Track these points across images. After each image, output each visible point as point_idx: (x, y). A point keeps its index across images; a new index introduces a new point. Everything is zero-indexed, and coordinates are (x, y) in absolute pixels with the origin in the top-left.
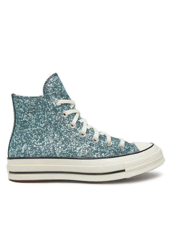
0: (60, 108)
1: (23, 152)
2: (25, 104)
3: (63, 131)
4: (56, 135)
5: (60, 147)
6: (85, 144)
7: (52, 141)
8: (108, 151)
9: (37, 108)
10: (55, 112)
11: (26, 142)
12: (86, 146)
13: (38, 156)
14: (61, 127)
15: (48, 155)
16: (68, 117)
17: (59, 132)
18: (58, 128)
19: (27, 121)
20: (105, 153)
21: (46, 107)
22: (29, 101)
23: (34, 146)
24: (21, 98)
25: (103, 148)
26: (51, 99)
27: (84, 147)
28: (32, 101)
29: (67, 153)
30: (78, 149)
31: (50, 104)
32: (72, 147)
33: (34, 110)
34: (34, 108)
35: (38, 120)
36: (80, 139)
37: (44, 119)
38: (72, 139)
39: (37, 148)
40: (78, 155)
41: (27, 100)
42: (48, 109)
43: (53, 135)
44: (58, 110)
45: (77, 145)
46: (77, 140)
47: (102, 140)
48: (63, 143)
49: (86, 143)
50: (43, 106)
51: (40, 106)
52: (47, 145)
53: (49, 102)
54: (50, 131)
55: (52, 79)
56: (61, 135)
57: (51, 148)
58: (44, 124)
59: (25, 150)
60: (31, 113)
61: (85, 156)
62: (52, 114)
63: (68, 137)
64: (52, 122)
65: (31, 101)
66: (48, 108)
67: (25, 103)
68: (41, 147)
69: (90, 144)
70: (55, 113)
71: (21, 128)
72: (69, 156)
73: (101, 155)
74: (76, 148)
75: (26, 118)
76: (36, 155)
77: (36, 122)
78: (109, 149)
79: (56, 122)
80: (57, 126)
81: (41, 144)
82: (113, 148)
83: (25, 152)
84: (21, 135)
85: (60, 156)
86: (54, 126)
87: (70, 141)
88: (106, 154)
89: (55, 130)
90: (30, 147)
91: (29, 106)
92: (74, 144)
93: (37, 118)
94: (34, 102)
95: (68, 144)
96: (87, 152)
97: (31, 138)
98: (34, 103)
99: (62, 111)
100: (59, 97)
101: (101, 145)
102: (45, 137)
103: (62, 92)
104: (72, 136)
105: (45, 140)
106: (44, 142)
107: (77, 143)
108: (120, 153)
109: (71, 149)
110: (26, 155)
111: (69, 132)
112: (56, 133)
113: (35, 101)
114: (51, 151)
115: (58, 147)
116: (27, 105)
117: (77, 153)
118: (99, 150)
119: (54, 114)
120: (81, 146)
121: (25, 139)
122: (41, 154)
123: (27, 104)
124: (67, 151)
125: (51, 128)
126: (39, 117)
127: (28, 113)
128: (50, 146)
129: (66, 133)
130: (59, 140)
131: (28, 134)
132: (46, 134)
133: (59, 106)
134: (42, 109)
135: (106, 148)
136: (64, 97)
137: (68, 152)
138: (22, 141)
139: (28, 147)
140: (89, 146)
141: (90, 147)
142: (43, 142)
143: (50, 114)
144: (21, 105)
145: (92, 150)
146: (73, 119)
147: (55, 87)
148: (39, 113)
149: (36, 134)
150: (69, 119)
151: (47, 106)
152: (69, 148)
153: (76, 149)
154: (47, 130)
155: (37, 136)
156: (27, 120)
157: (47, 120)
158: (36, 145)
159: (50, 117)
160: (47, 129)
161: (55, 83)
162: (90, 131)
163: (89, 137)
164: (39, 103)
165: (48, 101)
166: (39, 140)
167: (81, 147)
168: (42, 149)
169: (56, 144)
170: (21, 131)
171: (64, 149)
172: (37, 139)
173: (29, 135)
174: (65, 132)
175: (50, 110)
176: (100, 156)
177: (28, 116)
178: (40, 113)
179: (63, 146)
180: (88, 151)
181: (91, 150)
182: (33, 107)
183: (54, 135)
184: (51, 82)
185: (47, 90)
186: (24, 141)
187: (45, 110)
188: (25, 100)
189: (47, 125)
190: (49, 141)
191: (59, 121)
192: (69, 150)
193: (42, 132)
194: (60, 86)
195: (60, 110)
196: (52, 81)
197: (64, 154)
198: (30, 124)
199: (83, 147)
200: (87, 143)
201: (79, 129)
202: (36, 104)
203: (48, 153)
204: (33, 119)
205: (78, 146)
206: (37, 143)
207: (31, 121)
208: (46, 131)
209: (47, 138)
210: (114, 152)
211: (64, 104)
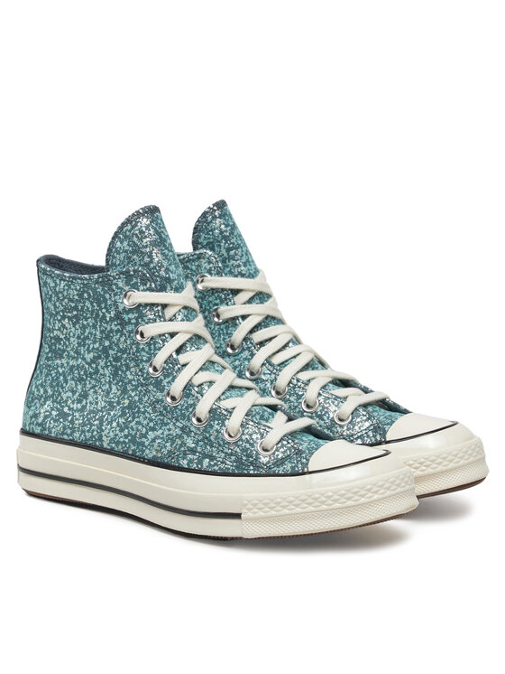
0: (131, 316)
1: (40, 420)
2: (57, 294)
3: (130, 381)
4: (114, 387)
5: (114, 424)
6: (171, 426)
7: (103, 404)
8: (223, 455)
9: (83, 307)
10: (120, 324)
11: (52, 396)
12: (171, 432)
13: (65, 437)
14: (128, 368)
15: (86, 439)
16: (148, 344)
17: (123, 381)
18: (122, 371)
19: (62, 339)
20: (212, 458)
21: (101, 309)
22: (66, 288)
23: (66, 409)
24: (50, 275)
25: (212, 446)
26: (114, 287)
27: (166, 432)
28: (72, 287)
29: (124, 442)
30: (151, 435)
31: (109, 302)
32: (140, 427)
33: (75, 313)
34: (76, 308)
35: (82, 341)
36: (162, 409)
37: (95, 342)
38: (144, 407)
39: (69, 415)
40: (147, 451)
41: (63, 284)
42: (104, 313)
43: (107, 386)
44: (126, 319)
45: (151, 424)
46: (156, 411)
47: (216, 422)
48: (123, 414)
49: (174, 424)
50: (95, 304)
51: (88, 304)
52: (91, 412)
53: (107, 296)
54: (104, 375)
55: (129, 227)
56: (124, 391)
57: (96, 422)
58: (91, 355)
59: (46, 417)
60: (70, 319)
61: (161, 457)
62: (111, 331)
63: (137, 398)
64: (111, 352)
65: (69, 288)
66: (104, 311)
67: (57, 290)
68: (77, 414)
69: (182, 429)
70: (119, 327)
71: (50, 355)
72: (127, 450)
73: (200, 462)
74: (147, 433)
75: (59, 329)
76: (63, 434)
77: (79, 344)
78: (226, 450)
79: (119, 354)
80: (119, 364)
81: (79, 406)
82: (238, 450)
83: (44, 420)
84: (47, 375)
85: (109, 447)
86: (114, 363)
87: (139, 412)
88: (212, 463)
89: (115, 374)
90: (58, 409)
91: (64, 298)
92: (145, 422)
93: (82, 334)
94: (76, 290)
95: (134, 418)
96: (169, 448)
97: (63, 388)
98: (76, 293)
99: (137, 324)
100: (136, 283)
101: (211, 435)
102: (91, 388)
103: (152, 265)
104: (146, 399)
105: (90, 398)
106: (87, 403)
107: (151, 420)
108: (252, 468)
109: (136, 434)
110: (45, 429)
111: (142, 385)
112: (117, 384)
113: (78, 288)
114: (93, 431)
115: (112, 421)
116: (60, 295)
117: (146, 447)
118: (199, 449)
119: (117, 331)
120: (160, 428)
121: (51, 386)
122: (72, 434)
123: (61, 292)
124: (126, 436)
125: (107, 367)
126: (86, 334)
127: (64, 317)
128: (95, 417)
129: (137, 387)
130: (118, 403)
131: (60, 375)
132: (93, 382)
133: (131, 311)
134: (93, 311)
135: (220, 445)
136: (148, 285)
137: (127, 441)
138: (46, 391)
139: (52, 409)
140: (179, 433)
141: (180, 437)
142: (84, 402)
143: (109, 329)
144: (50, 293)
145: (183, 444)
146: (160, 349)
147: (134, 252)
148: (85, 323)
149: (73, 379)
150: (150, 349)
151: (103, 305)
152: (133, 429)
153: (145, 436)
154: (97, 371)
155: (76, 384)
156: (62, 337)
157: (100, 344)
158: (70, 409)
159: (108, 337)
160: (96, 367)
161: (135, 239)
162: (193, 392)
163: (187, 408)
164: (85, 295)
165: (106, 292)
166: (77, 394)
167: (161, 431)
168: (76, 422)
169: (109, 414)
170: (49, 363)
171: (122, 430)
172: (74, 392)
173: (62, 378)
174: (134, 383)
175: (108, 319)
176: (195, 465)
177: (64, 326)
178: (88, 324)
179: (122, 420)
180: (171, 446)
181: (181, 446)
182: (73, 305)
183: (111, 389)
184: (126, 237)
185: (114, 257)
186: (49, 390)
187: (97, 315)
188: (58, 282)
189: (99, 357)
190: (97, 403)
191: (126, 350)
192: (131, 435)
193: (87, 377)
194: (148, 250)
195: (133, 321)
196: (128, 233)
197: (118, 443)
198: (67, 347)
199: (163, 434)
200: (178, 424)
201: (169, 382)
202: (81, 296)
203: (87, 434)
204: (74, 335)
205: (153, 429)
206: (73, 402)
207: (69, 340)
208: (94, 373)
209: (96, 392)
210: (239, 460)
211: (146, 305)
